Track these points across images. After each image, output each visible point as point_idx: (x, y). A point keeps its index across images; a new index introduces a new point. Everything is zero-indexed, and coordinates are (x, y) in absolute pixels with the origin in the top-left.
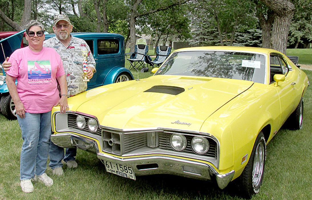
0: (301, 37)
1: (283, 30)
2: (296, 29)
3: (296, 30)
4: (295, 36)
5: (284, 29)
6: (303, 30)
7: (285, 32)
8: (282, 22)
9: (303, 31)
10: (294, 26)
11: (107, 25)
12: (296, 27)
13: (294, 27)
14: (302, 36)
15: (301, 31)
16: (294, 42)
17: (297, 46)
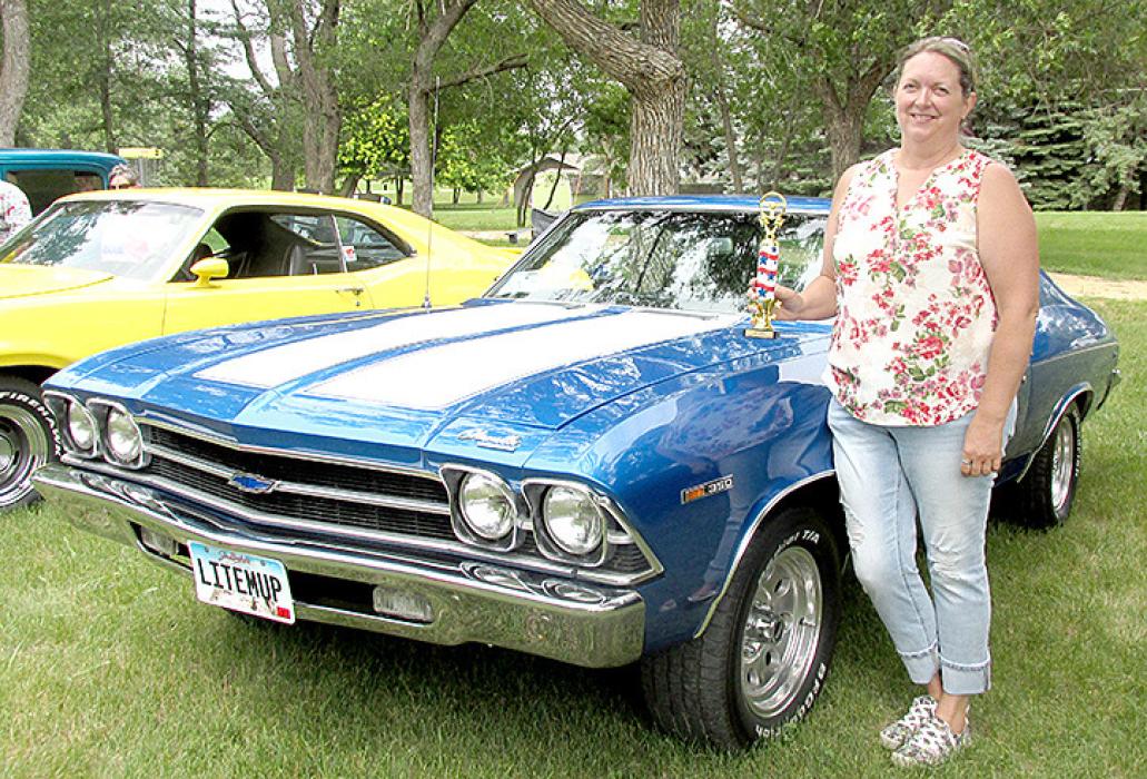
0: (1129, 167)
1: (655, 142)
2: (1115, 137)
3: (1117, 142)
4: (1108, 165)
5: (658, 137)
6: (1142, 141)
7: (662, 148)
8: (649, 115)
9: (1140, 146)
10: (1110, 126)
11: (336, 118)
12: (1114, 130)
13: (1108, 129)
14: (1134, 165)
15: (1135, 146)
16: (1108, 187)
17: (1121, 203)
